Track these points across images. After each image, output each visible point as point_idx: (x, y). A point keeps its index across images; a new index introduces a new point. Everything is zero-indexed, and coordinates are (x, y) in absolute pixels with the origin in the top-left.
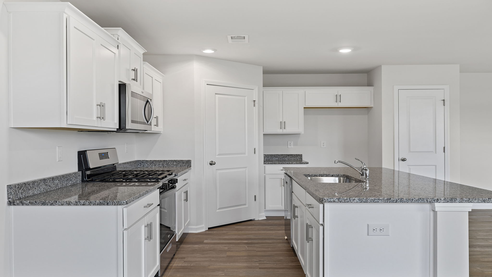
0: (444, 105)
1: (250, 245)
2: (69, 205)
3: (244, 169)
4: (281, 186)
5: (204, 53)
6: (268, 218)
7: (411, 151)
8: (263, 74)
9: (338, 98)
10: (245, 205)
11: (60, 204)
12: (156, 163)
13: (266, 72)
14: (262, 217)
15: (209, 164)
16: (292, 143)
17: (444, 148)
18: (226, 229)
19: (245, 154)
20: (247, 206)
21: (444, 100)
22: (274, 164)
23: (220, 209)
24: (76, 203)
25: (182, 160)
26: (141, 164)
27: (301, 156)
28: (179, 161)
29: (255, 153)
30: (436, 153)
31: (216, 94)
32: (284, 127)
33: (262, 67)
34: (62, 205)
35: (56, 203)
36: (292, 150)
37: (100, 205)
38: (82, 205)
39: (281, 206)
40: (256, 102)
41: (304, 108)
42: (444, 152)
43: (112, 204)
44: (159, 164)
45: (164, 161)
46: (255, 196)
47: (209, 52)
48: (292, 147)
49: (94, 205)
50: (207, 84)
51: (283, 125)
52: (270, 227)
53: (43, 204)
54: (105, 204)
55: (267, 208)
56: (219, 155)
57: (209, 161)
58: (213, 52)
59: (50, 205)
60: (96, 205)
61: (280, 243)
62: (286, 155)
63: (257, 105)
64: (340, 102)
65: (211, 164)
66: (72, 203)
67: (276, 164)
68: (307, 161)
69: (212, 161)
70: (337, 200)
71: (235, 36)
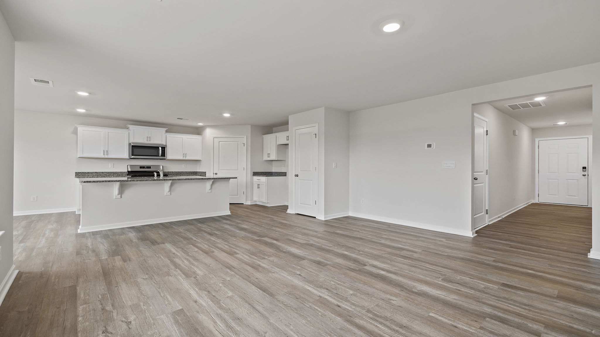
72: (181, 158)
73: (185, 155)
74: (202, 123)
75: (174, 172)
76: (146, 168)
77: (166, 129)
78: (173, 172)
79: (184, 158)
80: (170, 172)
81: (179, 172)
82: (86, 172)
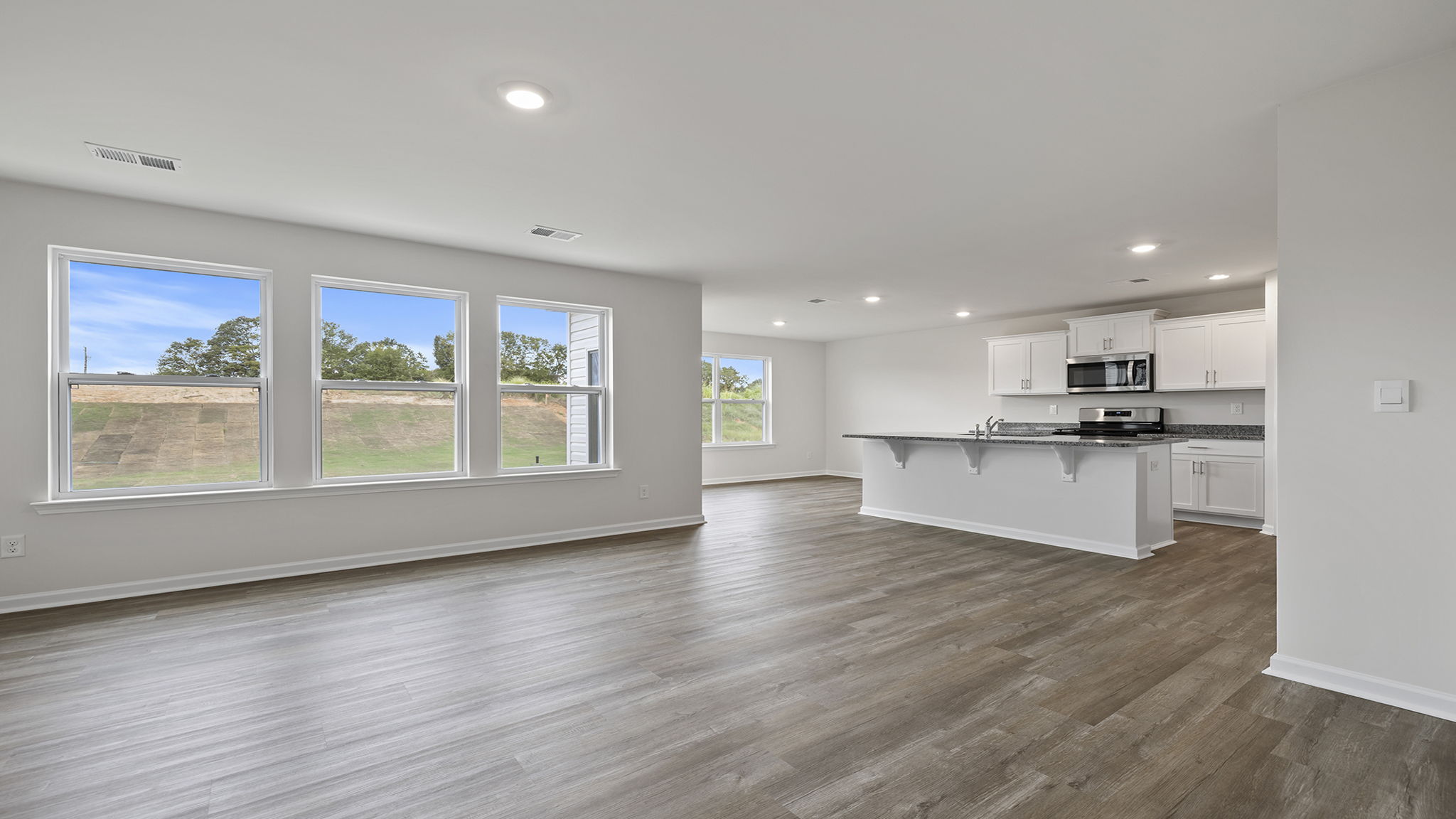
72: (1200, 385)
73: (1210, 375)
74: (1225, 274)
75: (1200, 426)
76: (1118, 415)
77: (1153, 312)
78: (1195, 426)
79: (1210, 386)
80: (1188, 426)
81: (1216, 426)
82: (1011, 424)
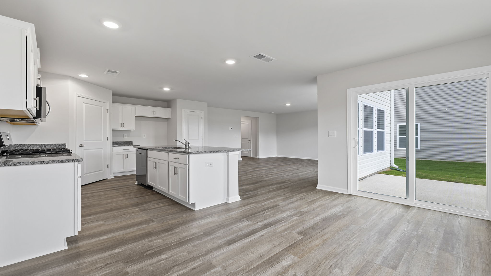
0: (202, 119)
1: (118, 190)
2: (33, 164)
3: (101, 150)
4: (123, 158)
5: (79, 76)
6: (115, 177)
7: (189, 139)
8: (112, 95)
9: (154, 112)
10: (102, 170)
11: (25, 164)
12: (34, 146)
13: (113, 95)
14: (112, 177)
15: (79, 146)
16: (126, 135)
17: (202, 137)
18: (92, 185)
19: (101, 140)
20: (103, 171)
21: (202, 117)
22: (119, 146)
23: (86, 174)
24: (40, 162)
25: (58, 144)
26: (18, 147)
27: (132, 142)
28: (56, 144)
29: (107, 140)
30: (199, 139)
31: (83, 103)
32: (123, 126)
33: (111, 91)
34: (27, 165)
35: (20, 164)
36: (126, 139)
37: (62, 163)
38: (46, 163)
39: (123, 170)
40: (108, 110)
41: (135, 116)
42: (202, 139)
43: (73, 161)
44: (37, 147)
45: (42, 144)
46: (108, 165)
47: (83, 76)
48: (127, 137)
49: (56, 163)
50: (78, 96)
51: (122, 125)
52: (121, 181)
53: (6, 165)
54: (67, 161)
55: (114, 172)
56: (85, 140)
57: (79, 144)
58: (87, 77)
59: (14, 165)
60: (58, 163)
61: (135, 186)
62: (123, 142)
63: (109, 112)
64: (155, 114)
65: (80, 146)
66: (36, 163)
67: (120, 146)
68: (139, 144)
69: (81, 145)
70: (196, 153)
71: (112, 71)
